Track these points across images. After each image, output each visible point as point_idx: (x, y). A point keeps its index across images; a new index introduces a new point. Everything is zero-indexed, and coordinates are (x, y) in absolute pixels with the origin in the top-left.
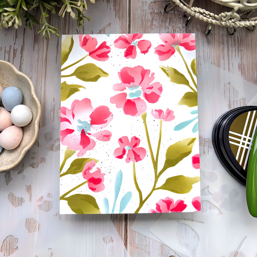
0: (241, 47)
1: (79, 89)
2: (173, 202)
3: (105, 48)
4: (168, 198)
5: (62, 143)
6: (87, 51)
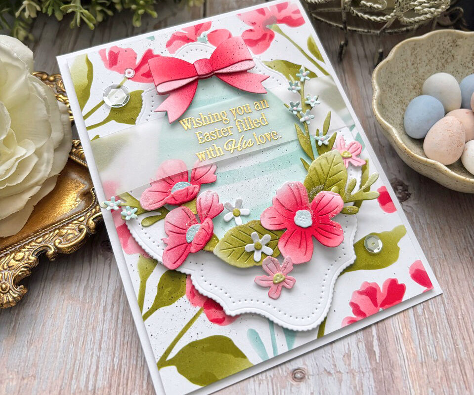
4: (366, 283)
5: (126, 252)
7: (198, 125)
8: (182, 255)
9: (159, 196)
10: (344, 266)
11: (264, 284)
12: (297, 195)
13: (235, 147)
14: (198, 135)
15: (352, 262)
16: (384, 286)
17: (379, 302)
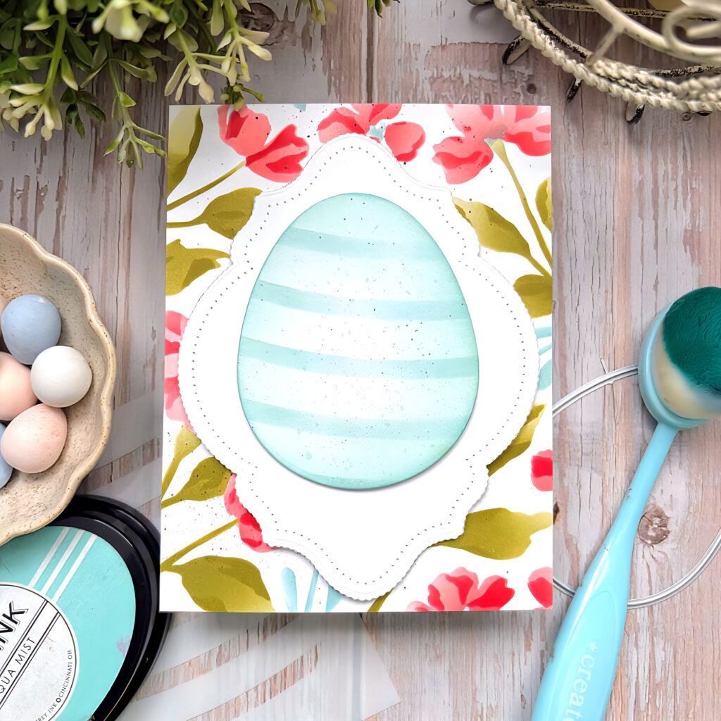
0: (694, 182)
1: (219, 261)
2: (474, 581)
3: (292, 145)
4: (463, 569)
5: (168, 415)
6: (241, 152)
10: (442, 538)
15: (455, 536)
16: (487, 580)
17: (470, 599)
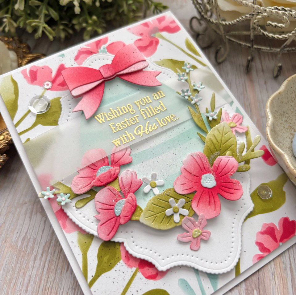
7: (110, 118)
8: (113, 228)
9: (87, 181)
10: (246, 214)
11: (186, 239)
12: (199, 162)
13: (144, 132)
14: (111, 126)
15: (251, 209)
16: (279, 224)
17: (278, 238)
